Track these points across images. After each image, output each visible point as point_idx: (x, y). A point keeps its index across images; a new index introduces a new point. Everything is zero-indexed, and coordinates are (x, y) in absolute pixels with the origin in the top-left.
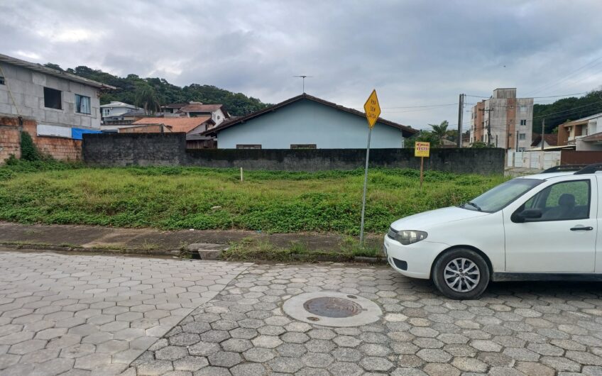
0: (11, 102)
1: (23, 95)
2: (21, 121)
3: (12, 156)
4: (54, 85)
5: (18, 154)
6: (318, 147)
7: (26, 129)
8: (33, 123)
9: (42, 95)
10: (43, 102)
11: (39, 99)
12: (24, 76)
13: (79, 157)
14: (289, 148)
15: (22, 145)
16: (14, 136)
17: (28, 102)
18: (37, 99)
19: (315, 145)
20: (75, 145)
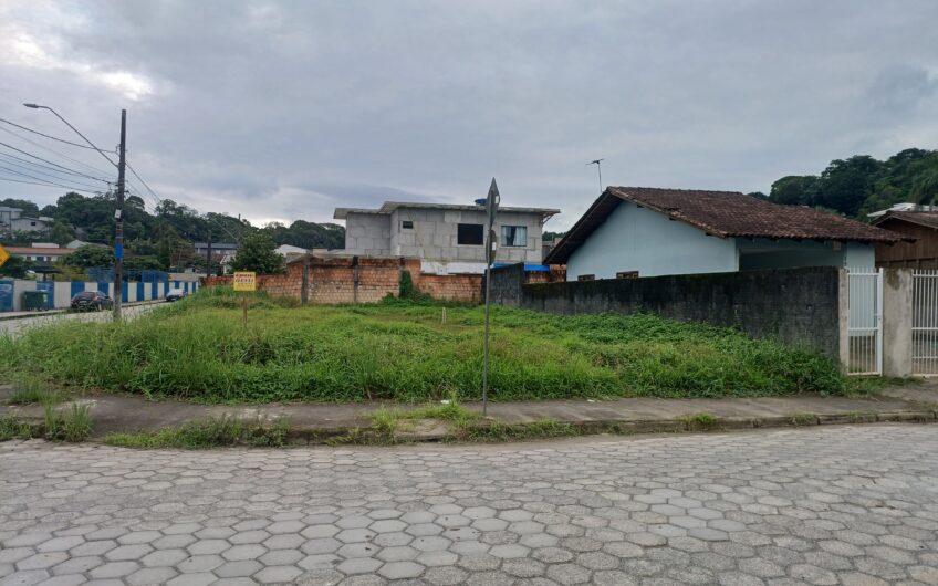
0: (418, 243)
1: (433, 236)
2: (402, 261)
3: (391, 295)
4: (471, 221)
5: (396, 292)
6: (641, 275)
7: (408, 268)
8: (417, 262)
9: (456, 232)
10: (456, 239)
11: (451, 237)
12: (436, 217)
13: (477, 296)
14: (615, 277)
15: (401, 283)
16: (394, 275)
17: (437, 241)
18: (448, 237)
19: (637, 272)
20: (472, 283)
